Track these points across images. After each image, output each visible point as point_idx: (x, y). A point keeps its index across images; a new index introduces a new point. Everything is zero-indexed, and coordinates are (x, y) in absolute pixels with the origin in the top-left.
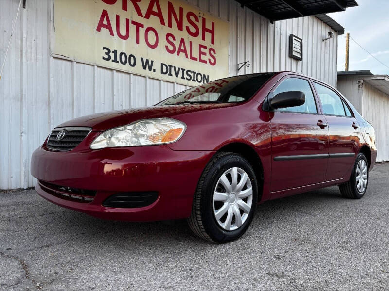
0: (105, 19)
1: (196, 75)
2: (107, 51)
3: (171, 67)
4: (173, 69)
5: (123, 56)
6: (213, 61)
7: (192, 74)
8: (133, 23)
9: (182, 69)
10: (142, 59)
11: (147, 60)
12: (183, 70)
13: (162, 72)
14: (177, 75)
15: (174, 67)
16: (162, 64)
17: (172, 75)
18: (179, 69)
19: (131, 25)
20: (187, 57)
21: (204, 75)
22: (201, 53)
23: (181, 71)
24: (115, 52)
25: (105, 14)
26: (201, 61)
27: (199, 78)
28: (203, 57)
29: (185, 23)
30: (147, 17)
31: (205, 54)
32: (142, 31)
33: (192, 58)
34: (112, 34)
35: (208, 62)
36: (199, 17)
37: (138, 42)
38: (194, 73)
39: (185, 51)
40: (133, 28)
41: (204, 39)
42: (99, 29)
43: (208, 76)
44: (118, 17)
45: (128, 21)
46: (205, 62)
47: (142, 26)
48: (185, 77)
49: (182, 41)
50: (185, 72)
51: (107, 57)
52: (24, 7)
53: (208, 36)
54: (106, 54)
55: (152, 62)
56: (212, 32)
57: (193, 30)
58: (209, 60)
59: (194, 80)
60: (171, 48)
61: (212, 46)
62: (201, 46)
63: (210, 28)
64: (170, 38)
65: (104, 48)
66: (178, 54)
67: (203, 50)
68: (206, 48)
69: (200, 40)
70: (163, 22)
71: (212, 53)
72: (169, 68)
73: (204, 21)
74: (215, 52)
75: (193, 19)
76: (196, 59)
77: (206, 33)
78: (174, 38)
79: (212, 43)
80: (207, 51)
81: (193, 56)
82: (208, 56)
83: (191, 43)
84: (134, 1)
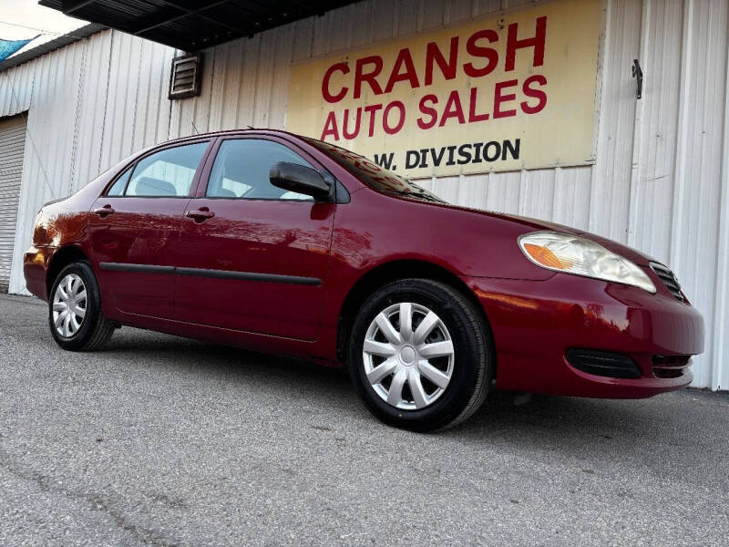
0: (331, 123)
1: (482, 148)
3: (424, 152)
4: (429, 155)
6: (534, 102)
7: (472, 151)
8: (367, 109)
9: (449, 148)
10: (376, 156)
11: (384, 156)
12: (452, 149)
13: (408, 166)
14: (437, 163)
15: (433, 151)
16: (409, 153)
17: (426, 166)
18: (443, 149)
19: (363, 113)
20: (462, 121)
21: (507, 143)
22: (499, 99)
23: (447, 153)
25: (332, 116)
26: (498, 114)
27: (492, 152)
28: (504, 107)
29: (464, 57)
30: (389, 89)
31: (512, 97)
32: (379, 114)
33: (473, 118)
34: (337, 138)
35: (520, 112)
36: (498, 32)
37: (371, 134)
38: (478, 146)
39: (459, 113)
40: (366, 116)
41: (510, 66)
42: (322, 140)
43: (518, 142)
44: (347, 112)
45: (359, 110)
46: (512, 113)
47: (379, 107)
48: (455, 160)
49: (454, 96)
50: (456, 152)
53: (525, 56)
55: (392, 155)
56: (538, 43)
57: (480, 63)
58: (525, 107)
59: (477, 160)
60: (427, 119)
61: (538, 71)
62: (499, 86)
63: (532, 35)
64: (428, 104)
66: (442, 124)
67: (505, 92)
68: (514, 83)
69: (500, 74)
70: (415, 84)
71: (535, 86)
72: (421, 154)
73: (513, 30)
74: (542, 80)
75: (483, 43)
76: (485, 117)
77: (519, 52)
78: (435, 100)
79: (535, 65)
80: (517, 90)
81: (477, 113)
82: (521, 97)
83: (474, 91)
84: (371, 79)
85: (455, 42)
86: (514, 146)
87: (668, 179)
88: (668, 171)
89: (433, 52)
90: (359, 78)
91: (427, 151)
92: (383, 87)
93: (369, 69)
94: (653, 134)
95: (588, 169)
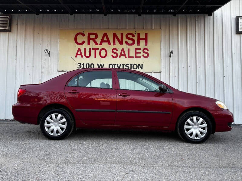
0: (79, 52)
1: (132, 66)
2: (79, 65)
3: (115, 65)
5: (88, 65)
6: (146, 55)
7: (129, 66)
8: (93, 49)
9: (122, 64)
10: (98, 64)
11: (101, 65)
12: (123, 65)
14: (119, 68)
15: (117, 65)
16: (109, 65)
18: (120, 65)
19: (92, 50)
20: (126, 57)
21: (139, 65)
22: (136, 53)
23: (122, 66)
24: (83, 64)
25: (79, 49)
26: (136, 57)
27: (135, 67)
28: (138, 55)
29: (125, 39)
30: (101, 44)
31: (140, 53)
32: (98, 52)
33: (129, 57)
34: (82, 57)
35: (142, 57)
36: (135, 34)
37: (95, 57)
38: (131, 65)
39: (125, 55)
40: (93, 52)
41: (139, 44)
42: (76, 57)
43: (142, 65)
44: (85, 49)
45: (90, 49)
46: (140, 57)
47: (98, 49)
48: (124, 68)
49: (123, 50)
50: (125, 66)
51: (79, 67)
52: (49, 56)
53: (142, 43)
54: (79, 66)
55: (103, 64)
56: (146, 40)
57: (130, 42)
58: (143, 56)
59: (131, 69)
60: (115, 55)
61: (146, 47)
62: (136, 49)
63: (144, 37)
64: (115, 51)
65: (78, 64)
66: (120, 57)
67: (138, 51)
68: (140, 49)
69: (136, 46)
70: (110, 44)
71: (146, 51)
72: (114, 65)
73: (139, 35)
74: (148, 50)
75: (130, 36)
76: (133, 57)
77: (141, 41)
78: (117, 50)
79: (145, 45)
80: (141, 51)
81: (130, 56)
82: (142, 53)
83: (129, 50)
84: (94, 40)
85: (122, 35)
86: (141, 66)
87: (177, 77)
88: (177, 75)
89: (115, 36)
90: (89, 39)
91: (116, 64)
92: (99, 43)
93: (93, 36)
94: (173, 66)
95: (160, 73)
